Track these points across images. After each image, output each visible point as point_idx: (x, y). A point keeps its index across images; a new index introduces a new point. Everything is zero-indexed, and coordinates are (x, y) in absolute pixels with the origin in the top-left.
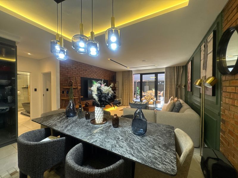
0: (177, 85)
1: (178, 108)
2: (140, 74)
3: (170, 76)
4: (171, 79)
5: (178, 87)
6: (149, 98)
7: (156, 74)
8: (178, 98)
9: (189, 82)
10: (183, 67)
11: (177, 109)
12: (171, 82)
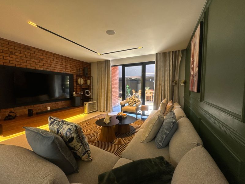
0: (173, 81)
1: (168, 132)
2: (121, 66)
3: (163, 66)
4: (164, 72)
5: (175, 84)
6: (132, 101)
7: (143, 65)
8: (173, 103)
9: (192, 73)
10: (183, 51)
11: (166, 134)
12: (164, 76)
